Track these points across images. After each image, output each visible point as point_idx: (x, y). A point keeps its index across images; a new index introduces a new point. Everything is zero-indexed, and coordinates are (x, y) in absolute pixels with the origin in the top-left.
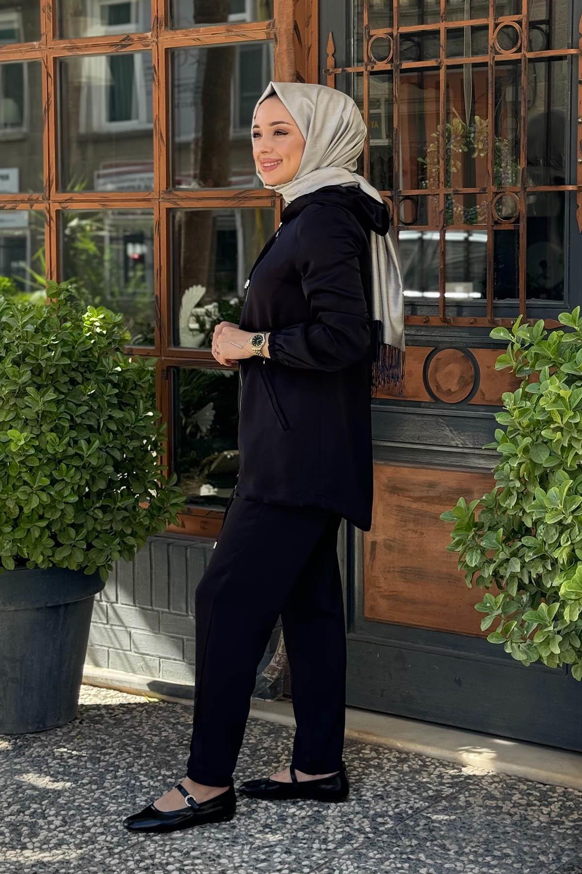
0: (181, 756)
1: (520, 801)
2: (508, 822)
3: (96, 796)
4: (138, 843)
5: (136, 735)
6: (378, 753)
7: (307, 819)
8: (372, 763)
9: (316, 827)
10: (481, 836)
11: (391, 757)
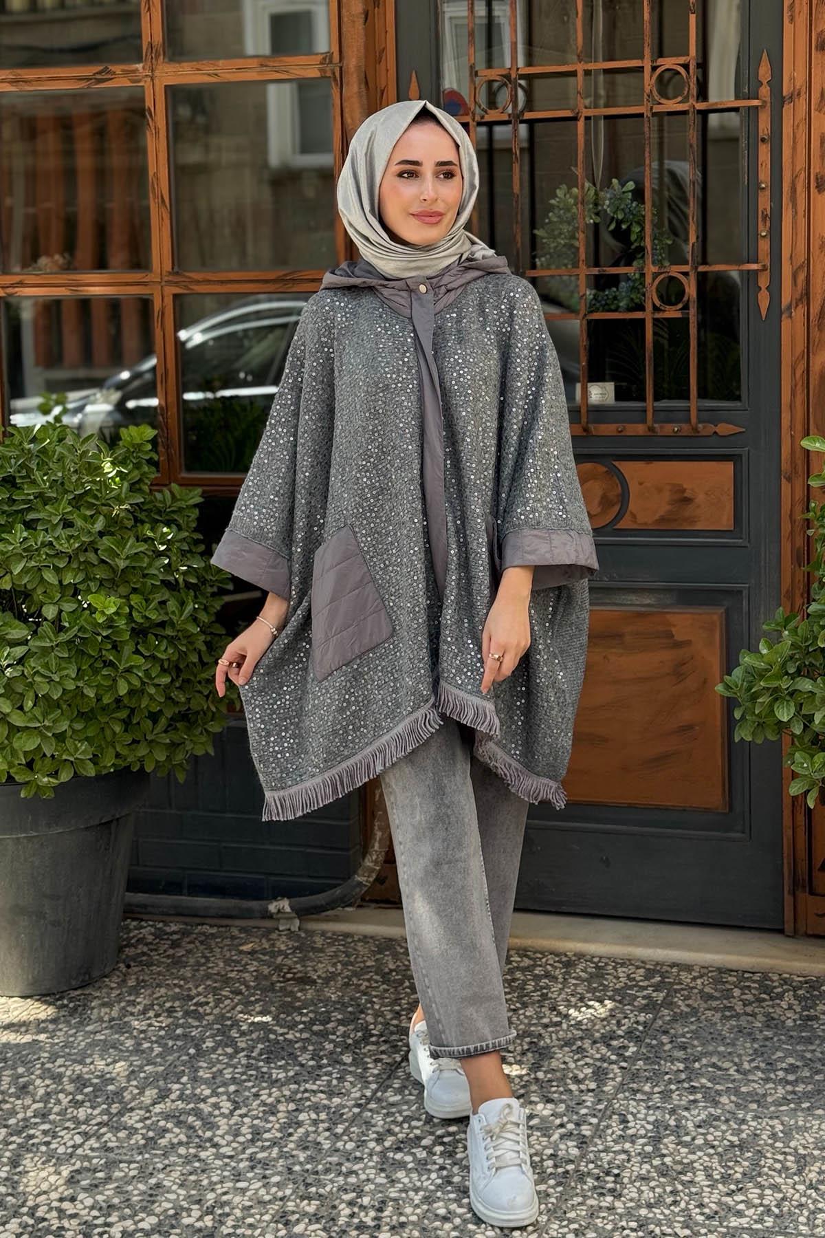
0: (299, 994)
1: (744, 997)
2: (760, 1025)
3: (244, 1061)
4: (355, 1116)
5: (217, 974)
6: (534, 959)
7: (530, 1055)
8: (537, 972)
9: (550, 1063)
10: (745, 1048)
11: (551, 962)
